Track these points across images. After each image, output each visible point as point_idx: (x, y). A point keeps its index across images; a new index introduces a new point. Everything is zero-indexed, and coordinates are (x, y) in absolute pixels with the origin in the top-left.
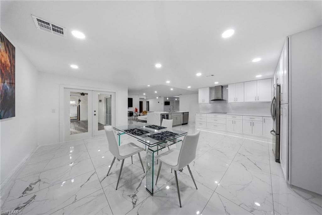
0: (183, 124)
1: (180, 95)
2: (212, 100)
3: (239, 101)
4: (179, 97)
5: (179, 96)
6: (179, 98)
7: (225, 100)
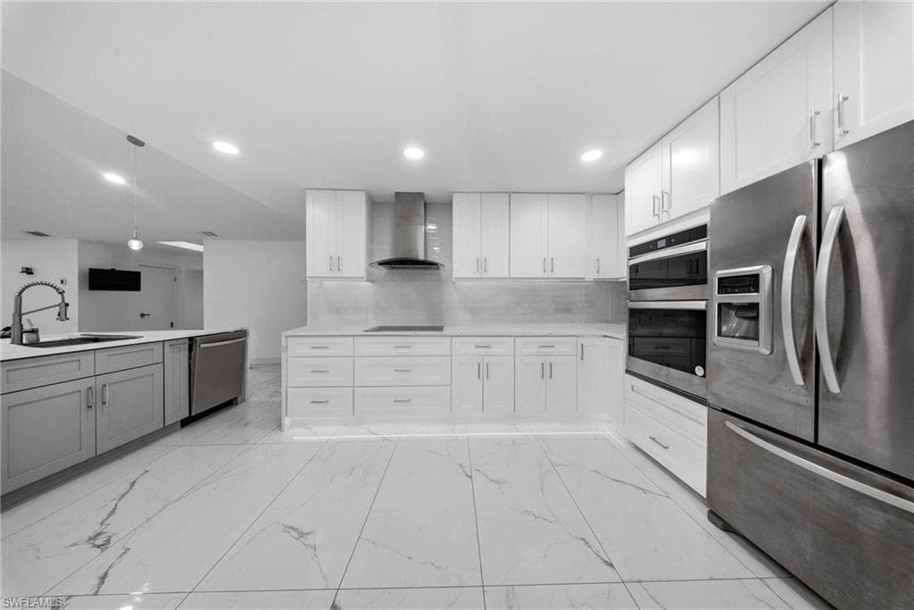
0: (186, 423)
1: (208, 241)
2: (381, 264)
3: (494, 271)
4: (199, 248)
5: (201, 244)
6: (200, 254)
7: (435, 264)
